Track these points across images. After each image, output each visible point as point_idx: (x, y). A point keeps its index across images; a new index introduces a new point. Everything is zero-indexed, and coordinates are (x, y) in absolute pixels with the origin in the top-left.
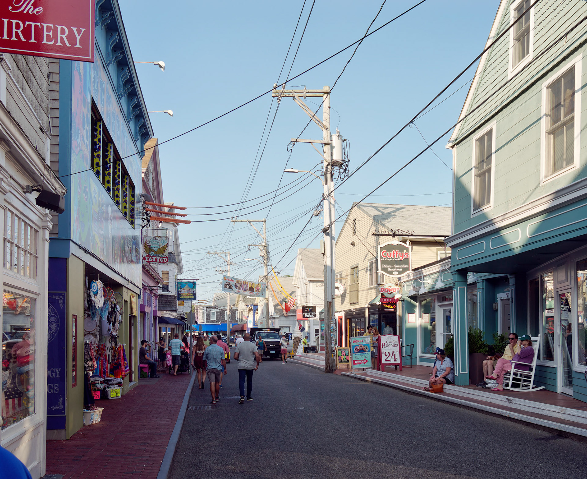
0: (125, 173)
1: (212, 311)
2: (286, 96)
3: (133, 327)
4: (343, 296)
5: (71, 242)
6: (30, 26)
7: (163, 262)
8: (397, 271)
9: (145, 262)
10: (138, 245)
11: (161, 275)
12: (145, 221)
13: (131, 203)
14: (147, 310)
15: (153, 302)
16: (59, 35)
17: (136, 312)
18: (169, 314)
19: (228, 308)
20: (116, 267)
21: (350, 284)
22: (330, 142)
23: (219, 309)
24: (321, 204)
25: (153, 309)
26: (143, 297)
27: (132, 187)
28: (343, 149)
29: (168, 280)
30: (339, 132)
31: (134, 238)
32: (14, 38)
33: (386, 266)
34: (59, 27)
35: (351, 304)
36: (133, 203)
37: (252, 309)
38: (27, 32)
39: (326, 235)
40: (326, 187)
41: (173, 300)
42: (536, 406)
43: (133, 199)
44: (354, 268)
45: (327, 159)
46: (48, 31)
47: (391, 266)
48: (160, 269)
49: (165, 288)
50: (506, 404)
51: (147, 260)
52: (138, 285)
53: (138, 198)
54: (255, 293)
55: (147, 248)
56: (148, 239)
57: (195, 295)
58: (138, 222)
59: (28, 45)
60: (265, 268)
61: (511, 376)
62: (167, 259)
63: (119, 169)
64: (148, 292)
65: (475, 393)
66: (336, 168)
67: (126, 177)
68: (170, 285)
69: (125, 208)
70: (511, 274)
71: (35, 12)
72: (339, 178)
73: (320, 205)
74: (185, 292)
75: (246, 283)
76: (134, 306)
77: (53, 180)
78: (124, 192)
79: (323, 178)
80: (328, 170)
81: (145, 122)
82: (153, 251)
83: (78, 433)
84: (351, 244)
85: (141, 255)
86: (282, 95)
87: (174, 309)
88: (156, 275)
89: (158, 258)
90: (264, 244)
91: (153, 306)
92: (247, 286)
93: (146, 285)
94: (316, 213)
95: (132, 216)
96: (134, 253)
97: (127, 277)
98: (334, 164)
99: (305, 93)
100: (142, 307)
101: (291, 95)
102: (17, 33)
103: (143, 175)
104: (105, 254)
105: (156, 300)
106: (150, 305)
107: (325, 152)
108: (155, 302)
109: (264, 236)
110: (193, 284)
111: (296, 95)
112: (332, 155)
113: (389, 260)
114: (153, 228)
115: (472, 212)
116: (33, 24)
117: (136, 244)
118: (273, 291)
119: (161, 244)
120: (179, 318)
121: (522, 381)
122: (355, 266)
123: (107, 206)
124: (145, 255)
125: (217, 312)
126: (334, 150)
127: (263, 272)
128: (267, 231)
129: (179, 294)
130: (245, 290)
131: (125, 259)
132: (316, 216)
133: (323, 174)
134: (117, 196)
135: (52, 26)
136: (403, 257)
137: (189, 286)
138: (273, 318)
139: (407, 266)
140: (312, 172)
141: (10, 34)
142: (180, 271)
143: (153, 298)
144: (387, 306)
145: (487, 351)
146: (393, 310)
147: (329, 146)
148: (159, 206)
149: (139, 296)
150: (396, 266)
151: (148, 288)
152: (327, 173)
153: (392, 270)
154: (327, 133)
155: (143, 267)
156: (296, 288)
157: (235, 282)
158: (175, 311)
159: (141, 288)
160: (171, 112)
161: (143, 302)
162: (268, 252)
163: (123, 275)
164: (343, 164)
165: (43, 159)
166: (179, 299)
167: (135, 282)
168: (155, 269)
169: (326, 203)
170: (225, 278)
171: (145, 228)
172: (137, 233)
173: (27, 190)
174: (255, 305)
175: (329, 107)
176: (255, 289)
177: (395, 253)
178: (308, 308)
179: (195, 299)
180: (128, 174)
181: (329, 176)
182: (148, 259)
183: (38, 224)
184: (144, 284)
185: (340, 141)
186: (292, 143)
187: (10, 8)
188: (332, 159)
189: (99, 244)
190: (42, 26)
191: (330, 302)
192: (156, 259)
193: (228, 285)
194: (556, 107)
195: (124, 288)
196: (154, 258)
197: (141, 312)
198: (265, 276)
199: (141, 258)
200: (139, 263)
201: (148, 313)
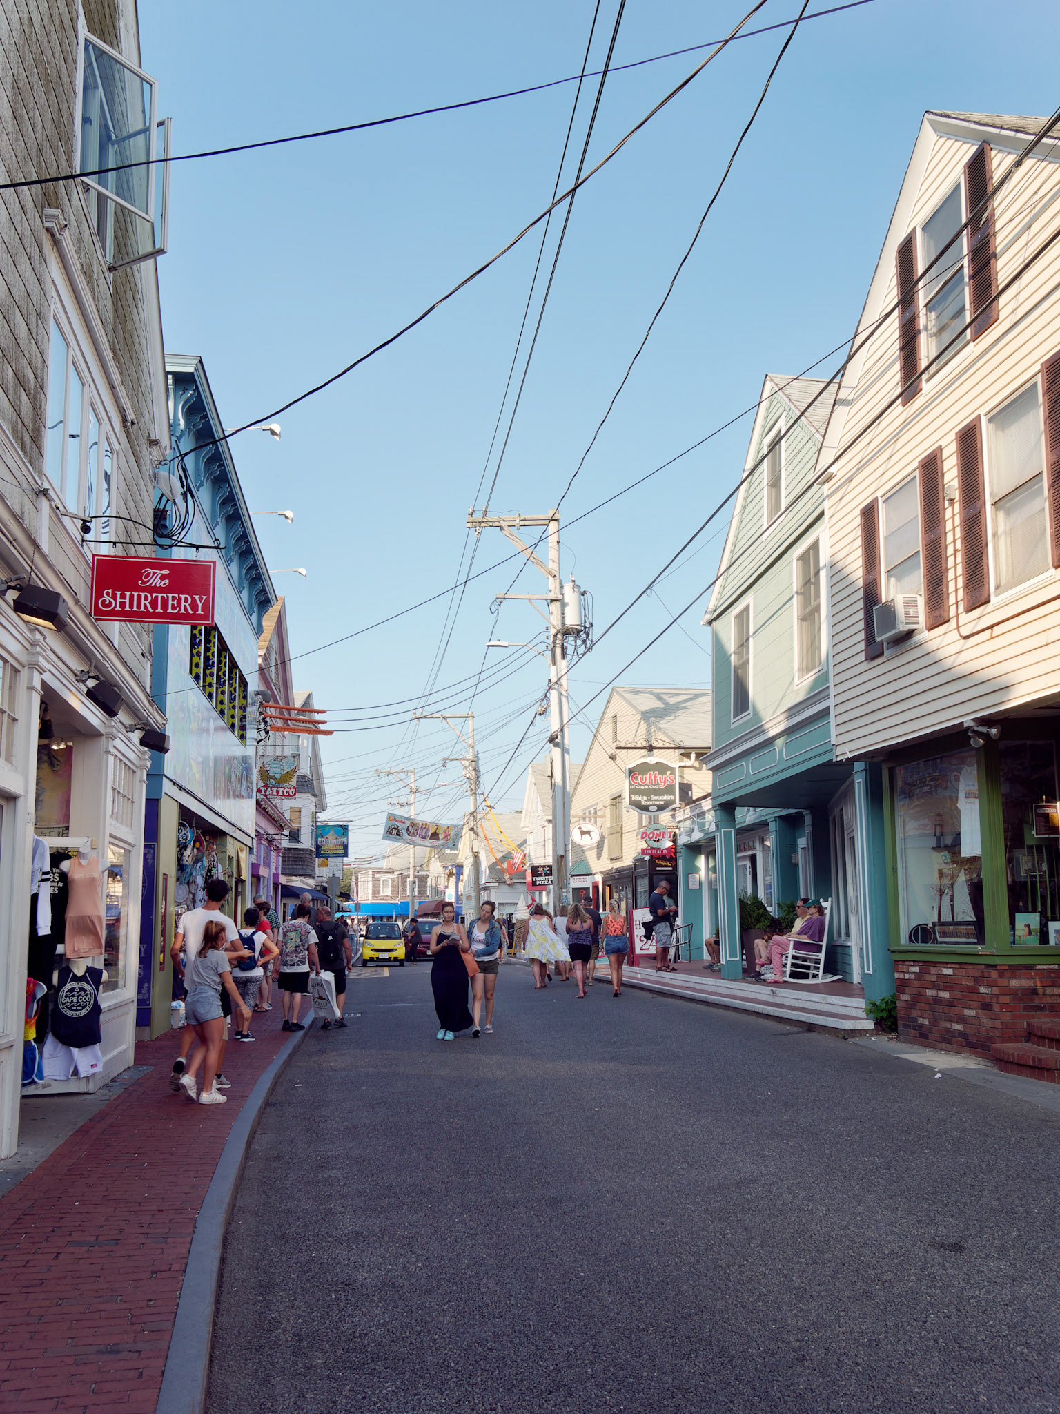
0: (234, 666)
1: (383, 877)
2: (490, 526)
3: (239, 898)
4: (600, 846)
5: (164, 778)
6: (157, 597)
7: (289, 795)
8: (655, 805)
9: (260, 797)
10: (251, 769)
11: (287, 815)
12: (263, 733)
13: (241, 708)
14: (263, 872)
15: (272, 860)
16: (183, 604)
17: (246, 875)
18: (301, 881)
19: (411, 873)
20: (218, 805)
21: (609, 826)
22: (560, 597)
23: (396, 873)
24: (548, 695)
25: (274, 871)
26: (257, 852)
27: (244, 683)
28: (583, 606)
29: (300, 823)
30: (574, 581)
31: (245, 759)
32: (142, 609)
33: (638, 798)
34: (183, 597)
35: (612, 859)
36: (244, 708)
37: (454, 872)
39: (554, 746)
40: (553, 668)
41: (308, 856)
42: (800, 997)
43: (245, 702)
44: (616, 798)
45: (555, 623)
46: (173, 600)
47: (645, 798)
48: (285, 806)
49: (295, 836)
50: (770, 999)
51: (263, 793)
52: (249, 832)
53: (252, 699)
54: (441, 842)
55: (264, 774)
56: (266, 760)
57: (346, 847)
58: (251, 734)
59: (155, 615)
60: (472, 798)
61: (790, 961)
62: (294, 790)
63: (225, 663)
64: (265, 843)
65: (739, 988)
66: (571, 638)
67: (234, 671)
68: (303, 831)
69: (233, 717)
70: (806, 809)
71: (162, 584)
72: (576, 653)
73: (546, 696)
74: (329, 843)
75: (425, 826)
76: (243, 865)
77: (155, 714)
78: (231, 694)
79: (549, 654)
80: (558, 642)
81: (264, 586)
82: (274, 778)
83: (165, 1035)
84: (610, 757)
85: (255, 785)
86: (483, 525)
87: (309, 872)
88: (278, 816)
89: (281, 790)
90: (470, 757)
91: (273, 866)
92: (428, 831)
93: (262, 832)
94: (540, 710)
95: (243, 728)
96: (244, 783)
97: (233, 821)
98: (566, 632)
99: (518, 521)
100: (255, 868)
101: (497, 524)
102: (145, 604)
103: (260, 661)
104: (204, 789)
105: (277, 857)
106: (267, 864)
107: (552, 613)
108: (277, 860)
109: (470, 741)
110: (344, 829)
111: (503, 524)
112: (563, 617)
113: (643, 787)
114: (275, 742)
115: (733, 721)
116: (160, 596)
117: (248, 770)
118: (486, 839)
119: (285, 768)
120: (318, 888)
121: (812, 968)
122: (616, 795)
123: (209, 720)
124: (261, 785)
125: (393, 881)
126: (567, 609)
127: (468, 804)
128: (475, 732)
129: (318, 847)
130: (424, 838)
131: (231, 793)
132: (540, 714)
133: (549, 647)
134: (222, 702)
135: (177, 595)
136: (665, 782)
137: (337, 833)
138: (487, 888)
139: (672, 797)
140: (531, 645)
141: (139, 606)
142: (322, 806)
143: (273, 854)
144: (660, 862)
145: (768, 926)
146: (671, 869)
147: (558, 603)
148: (287, 709)
149: (251, 849)
150: (653, 797)
151: (265, 837)
152: (555, 646)
153: (648, 803)
154: (555, 582)
155: (258, 803)
156: (528, 834)
157: (408, 823)
158: (311, 876)
159: (254, 836)
160: (303, 571)
161: (257, 860)
162: (476, 770)
163: (228, 818)
164: (582, 631)
165: (143, 688)
166: (318, 855)
167: (244, 828)
168: (278, 805)
169: (554, 695)
170: (391, 817)
171: (262, 743)
172: (250, 751)
173: (131, 729)
174: (458, 866)
175: (558, 542)
176: (441, 836)
177: (653, 777)
178: (541, 869)
179: (346, 854)
180: (237, 667)
181: (558, 650)
182: (266, 791)
183: (135, 762)
184: (259, 830)
185: (576, 595)
186: (498, 600)
187: (140, 582)
188: (563, 624)
189: (198, 776)
190: (168, 597)
191: (562, 857)
192: (278, 792)
193: (395, 829)
194: (807, 583)
195: (228, 837)
196: (275, 789)
197: (253, 876)
198: (471, 814)
199: (255, 790)
200: (252, 797)
201: (264, 877)
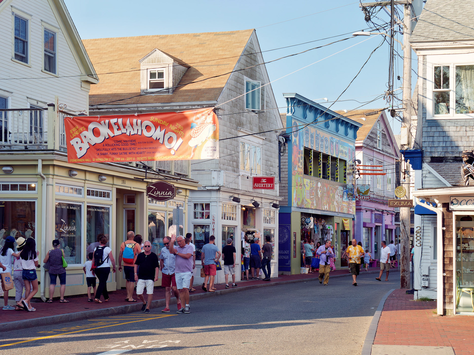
3: (348, 236)
15: (385, 219)
17: (350, 228)
26: (371, 217)
27: (344, 161)
38: (264, 186)
51: (358, 198)
52: (350, 213)
55: (358, 191)
56: (359, 186)
64: (377, 213)
76: (347, 225)
82: (361, 193)
88: (383, 201)
89: (364, 197)
91: (385, 222)
93: (373, 209)
95: (345, 177)
96: (345, 196)
97: (337, 211)
104: (315, 205)
117: (348, 191)
119: (366, 189)
123: (317, 184)
124: (357, 195)
131: (335, 202)
149: (353, 219)
161: (371, 220)
163: (333, 211)
173: (271, 203)
180: (337, 158)
183: (274, 209)
184: (370, 209)
189: (310, 202)
192: (363, 198)
